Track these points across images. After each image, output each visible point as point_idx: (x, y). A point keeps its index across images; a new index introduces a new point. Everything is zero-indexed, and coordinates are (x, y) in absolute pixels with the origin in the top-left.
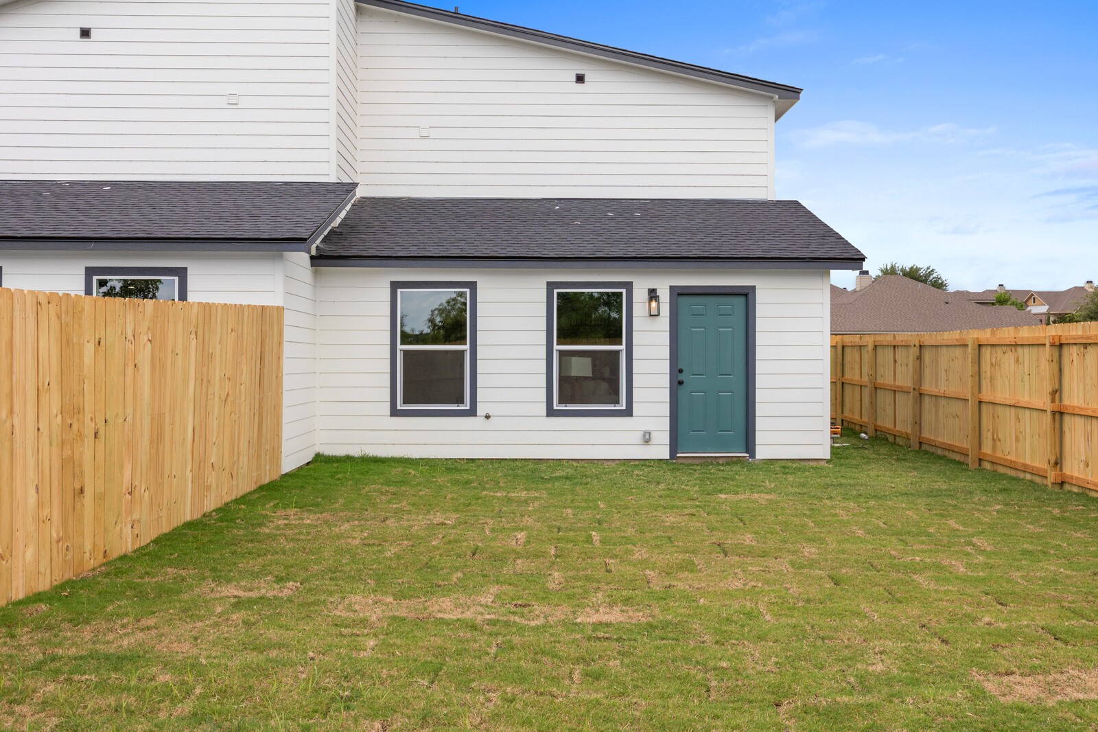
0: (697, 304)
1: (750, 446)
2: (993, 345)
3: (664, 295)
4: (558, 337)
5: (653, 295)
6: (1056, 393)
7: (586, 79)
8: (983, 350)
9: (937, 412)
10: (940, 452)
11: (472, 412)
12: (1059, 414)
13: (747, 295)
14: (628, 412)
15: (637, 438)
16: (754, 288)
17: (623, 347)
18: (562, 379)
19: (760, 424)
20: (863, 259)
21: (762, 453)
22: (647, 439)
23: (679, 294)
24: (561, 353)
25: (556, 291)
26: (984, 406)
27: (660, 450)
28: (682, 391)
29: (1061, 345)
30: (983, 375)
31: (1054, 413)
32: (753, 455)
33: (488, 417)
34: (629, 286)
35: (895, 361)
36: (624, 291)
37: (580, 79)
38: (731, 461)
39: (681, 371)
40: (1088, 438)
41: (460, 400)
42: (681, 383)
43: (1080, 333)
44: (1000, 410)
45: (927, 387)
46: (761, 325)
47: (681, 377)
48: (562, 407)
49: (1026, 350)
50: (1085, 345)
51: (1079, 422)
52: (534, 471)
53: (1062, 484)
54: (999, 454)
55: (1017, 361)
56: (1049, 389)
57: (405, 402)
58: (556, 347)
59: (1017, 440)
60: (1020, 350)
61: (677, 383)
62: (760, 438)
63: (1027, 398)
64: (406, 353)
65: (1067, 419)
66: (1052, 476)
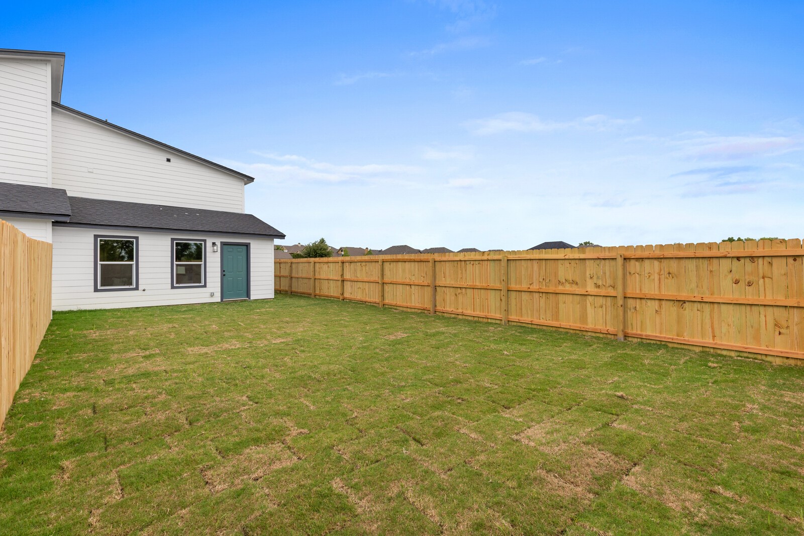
0: (230, 248)
1: (248, 295)
2: (319, 263)
3: (219, 244)
4: (176, 259)
5: (214, 244)
6: (342, 275)
7: (171, 161)
8: (316, 264)
9: (298, 282)
10: (299, 294)
11: (137, 288)
12: (343, 281)
13: (247, 246)
14: (205, 286)
15: (209, 295)
16: (250, 243)
17: (203, 263)
18: (177, 275)
19: (252, 288)
20: (285, 236)
21: (253, 297)
22: (212, 295)
23: (224, 245)
24: (177, 265)
25: (175, 242)
26: (316, 280)
27: (217, 298)
28: (225, 278)
29: (343, 262)
30: (316, 271)
31: (342, 281)
32: (250, 299)
33: (144, 290)
34: (205, 241)
35: (280, 268)
36: (203, 243)
37: (168, 160)
38: (242, 301)
39: (224, 271)
40: (352, 287)
41: (131, 284)
42: (224, 275)
43: (349, 259)
44: (322, 281)
45: (294, 275)
46: (252, 255)
47: (224, 273)
48: (178, 285)
49: (331, 264)
50: (351, 262)
51: (349, 283)
52: (172, 309)
53: (343, 300)
54: (322, 293)
55: (328, 267)
56: (340, 274)
57: (102, 285)
58: (175, 263)
59: (328, 289)
60: (329, 264)
61: (223, 275)
62: (252, 293)
63: (331, 277)
64: (102, 265)
65: (345, 282)
66: (341, 298)
